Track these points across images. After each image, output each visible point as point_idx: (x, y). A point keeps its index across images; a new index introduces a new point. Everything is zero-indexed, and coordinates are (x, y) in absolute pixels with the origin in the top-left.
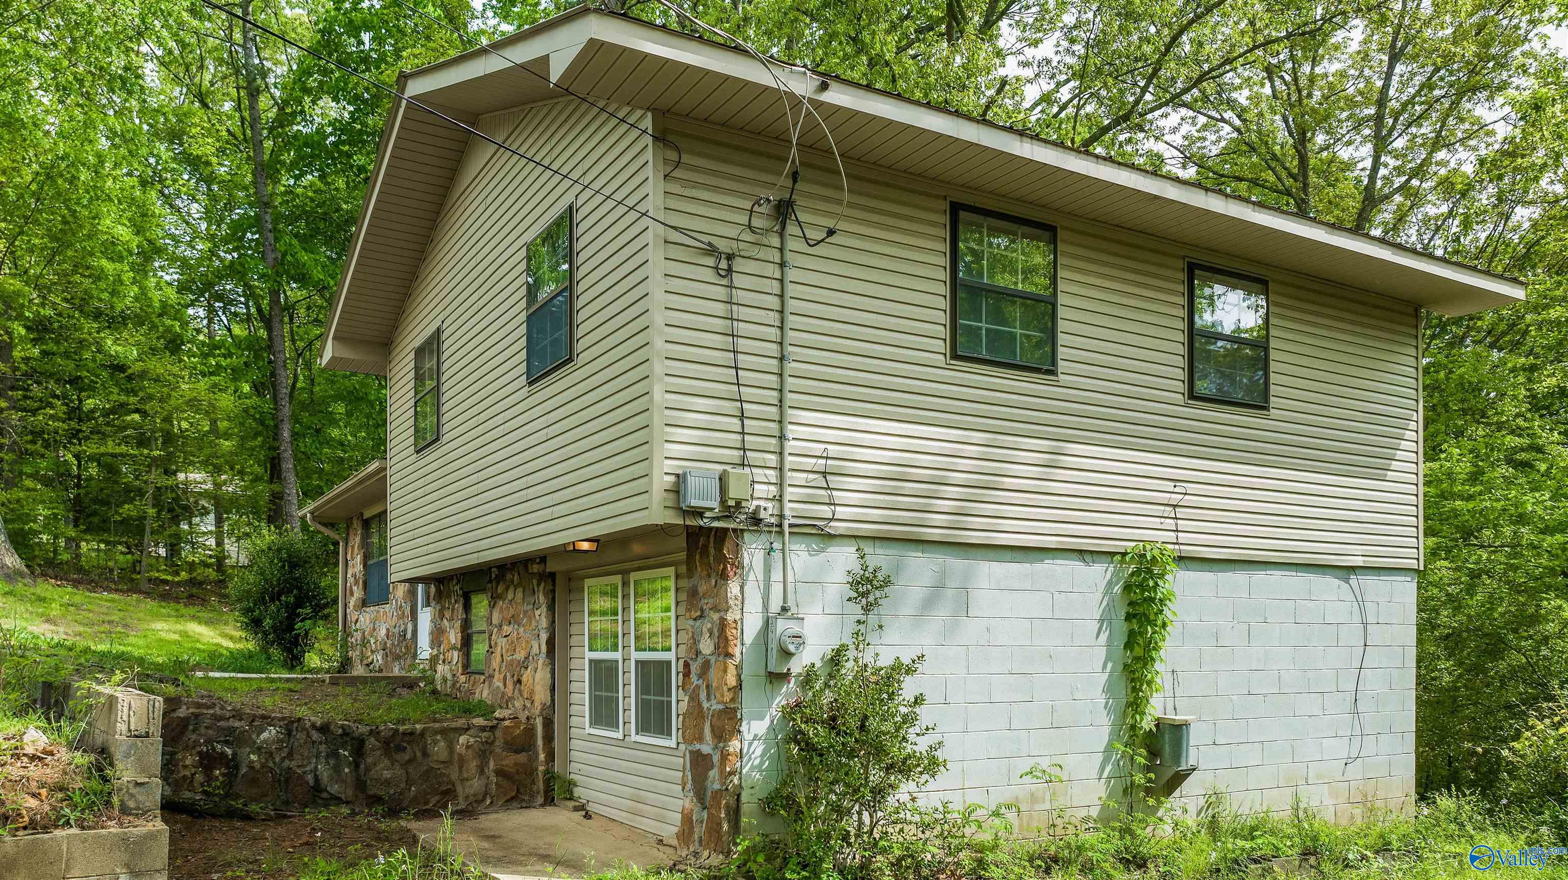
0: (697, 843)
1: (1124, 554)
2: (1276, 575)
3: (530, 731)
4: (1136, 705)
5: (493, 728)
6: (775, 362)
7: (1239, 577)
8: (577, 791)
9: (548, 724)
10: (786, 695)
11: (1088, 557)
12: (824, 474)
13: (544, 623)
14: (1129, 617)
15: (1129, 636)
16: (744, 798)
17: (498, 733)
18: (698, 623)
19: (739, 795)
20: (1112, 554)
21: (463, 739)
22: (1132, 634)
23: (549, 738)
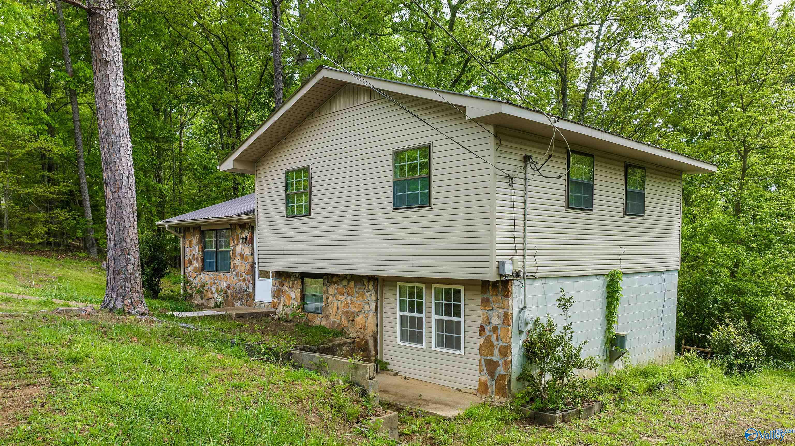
0: (490, 393)
1: (608, 275)
2: (644, 276)
3: (367, 343)
4: (609, 328)
5: (354, 342)
6: (522, 216)
7: (635, 278)
8: (389, 367)
9: (375, 340)
10: (524, 337)
11: (598, 277)
12: (534, 256)
13: (374, 298)
14: (608, 297)
15: (607, 304)
16: (512, 377)
17: (355, 344)
18: (490, 312)
19: (510, 376)
20: (604, 275)
21: (345, 348)
22: (608, 303)
23: (376, 345)
